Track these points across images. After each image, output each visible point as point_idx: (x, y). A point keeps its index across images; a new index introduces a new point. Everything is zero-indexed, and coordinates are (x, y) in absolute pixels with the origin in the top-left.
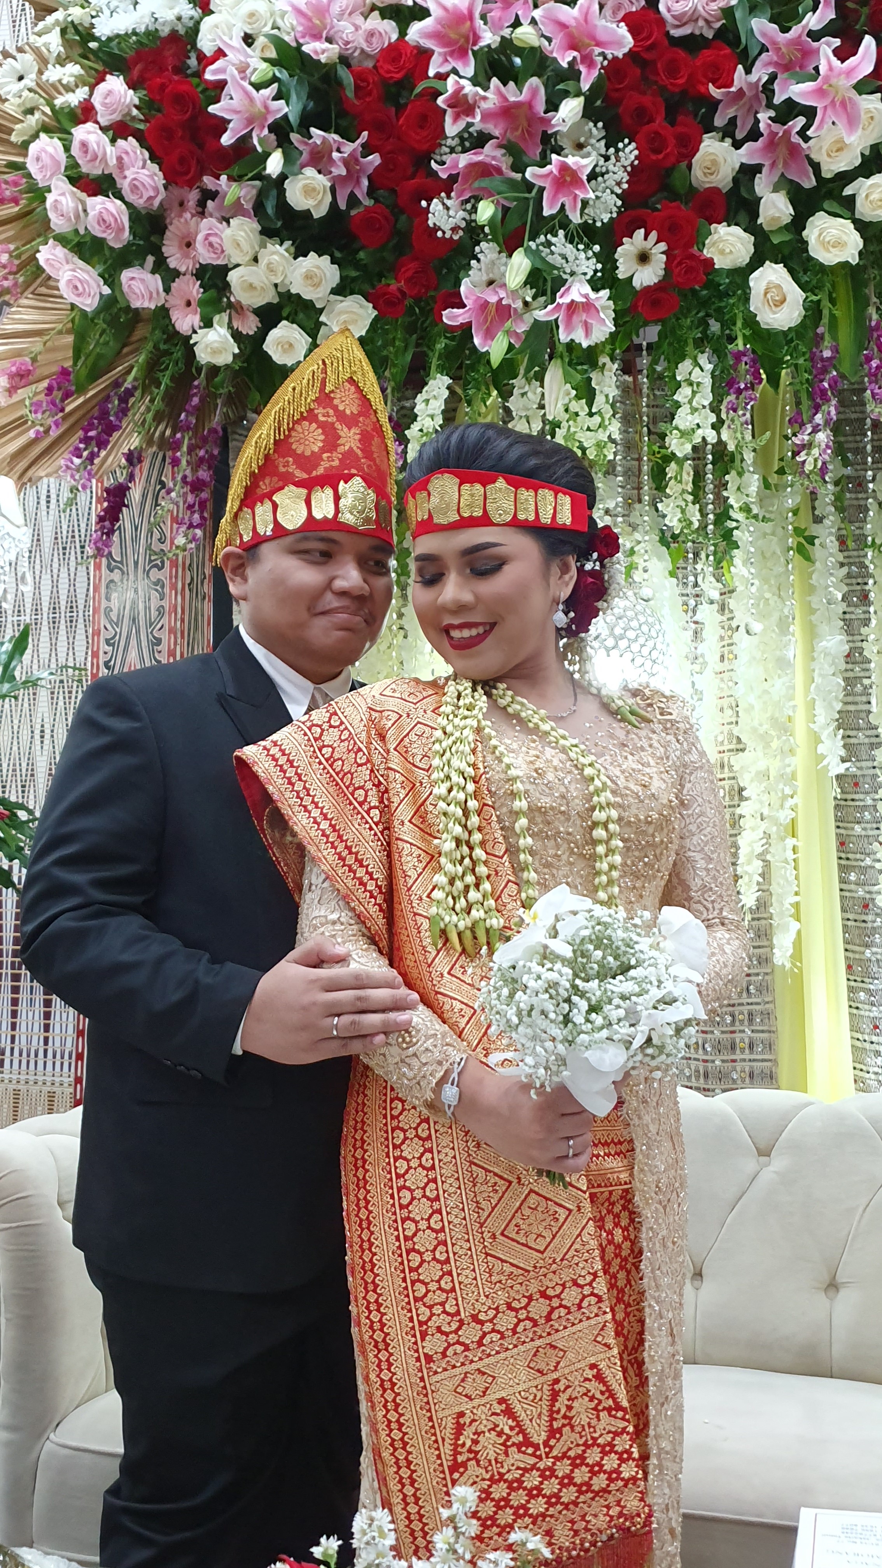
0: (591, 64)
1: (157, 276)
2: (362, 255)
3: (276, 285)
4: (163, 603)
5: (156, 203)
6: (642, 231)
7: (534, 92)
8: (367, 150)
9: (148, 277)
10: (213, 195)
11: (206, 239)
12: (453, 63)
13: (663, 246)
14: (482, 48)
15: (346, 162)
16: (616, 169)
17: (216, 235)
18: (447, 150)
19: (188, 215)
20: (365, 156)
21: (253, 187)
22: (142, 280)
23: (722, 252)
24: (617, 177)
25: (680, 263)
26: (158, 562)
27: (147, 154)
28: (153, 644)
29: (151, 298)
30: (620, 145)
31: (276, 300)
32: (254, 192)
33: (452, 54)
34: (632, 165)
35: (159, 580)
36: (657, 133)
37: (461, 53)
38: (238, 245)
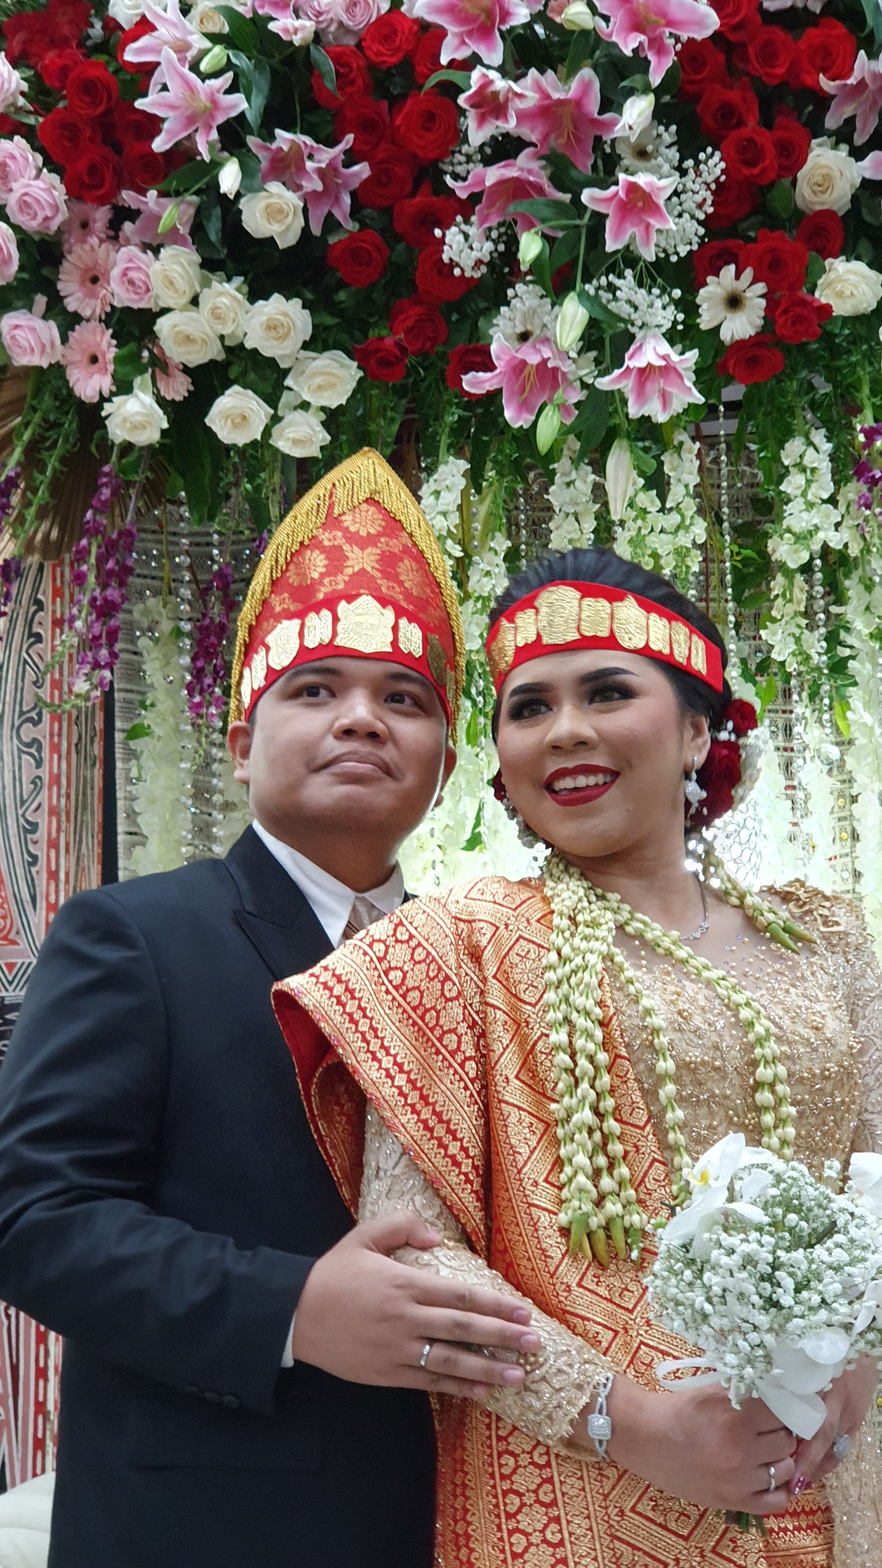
0: (661, 50)
1: (52, 324)
2: (342, 296)
3: (222, 338)
4: (39, 772)
5: (54, 226)
6: (732, 268)
7: (586, 87)
8: (351, 157)
9: (39, 324)
10: (132, 215)
11: (125, 275)
12: (474, 47)
13: (761, 288)
14: (513, 28)
15: (321, 173)
16: (696, 187)
17: (139, 268)
18: (463, 159)
19: (94, 241)
20: (347, 165)
21: (189, 204)
22: (33, 330)
23: (840, 295)
24: (698, 198)
25: (785, 311)
26: (33, 714)
27: (40, 159)
28: (26, 831)
29: (43, 351)
30: (702, 156)
31: (221, 356)
32: (192, 211)
33: (470, 33)
34: (717, 181)
35: (35, 740)
36: (751, 141)
37: (484, 32)
38: (171, 283)
